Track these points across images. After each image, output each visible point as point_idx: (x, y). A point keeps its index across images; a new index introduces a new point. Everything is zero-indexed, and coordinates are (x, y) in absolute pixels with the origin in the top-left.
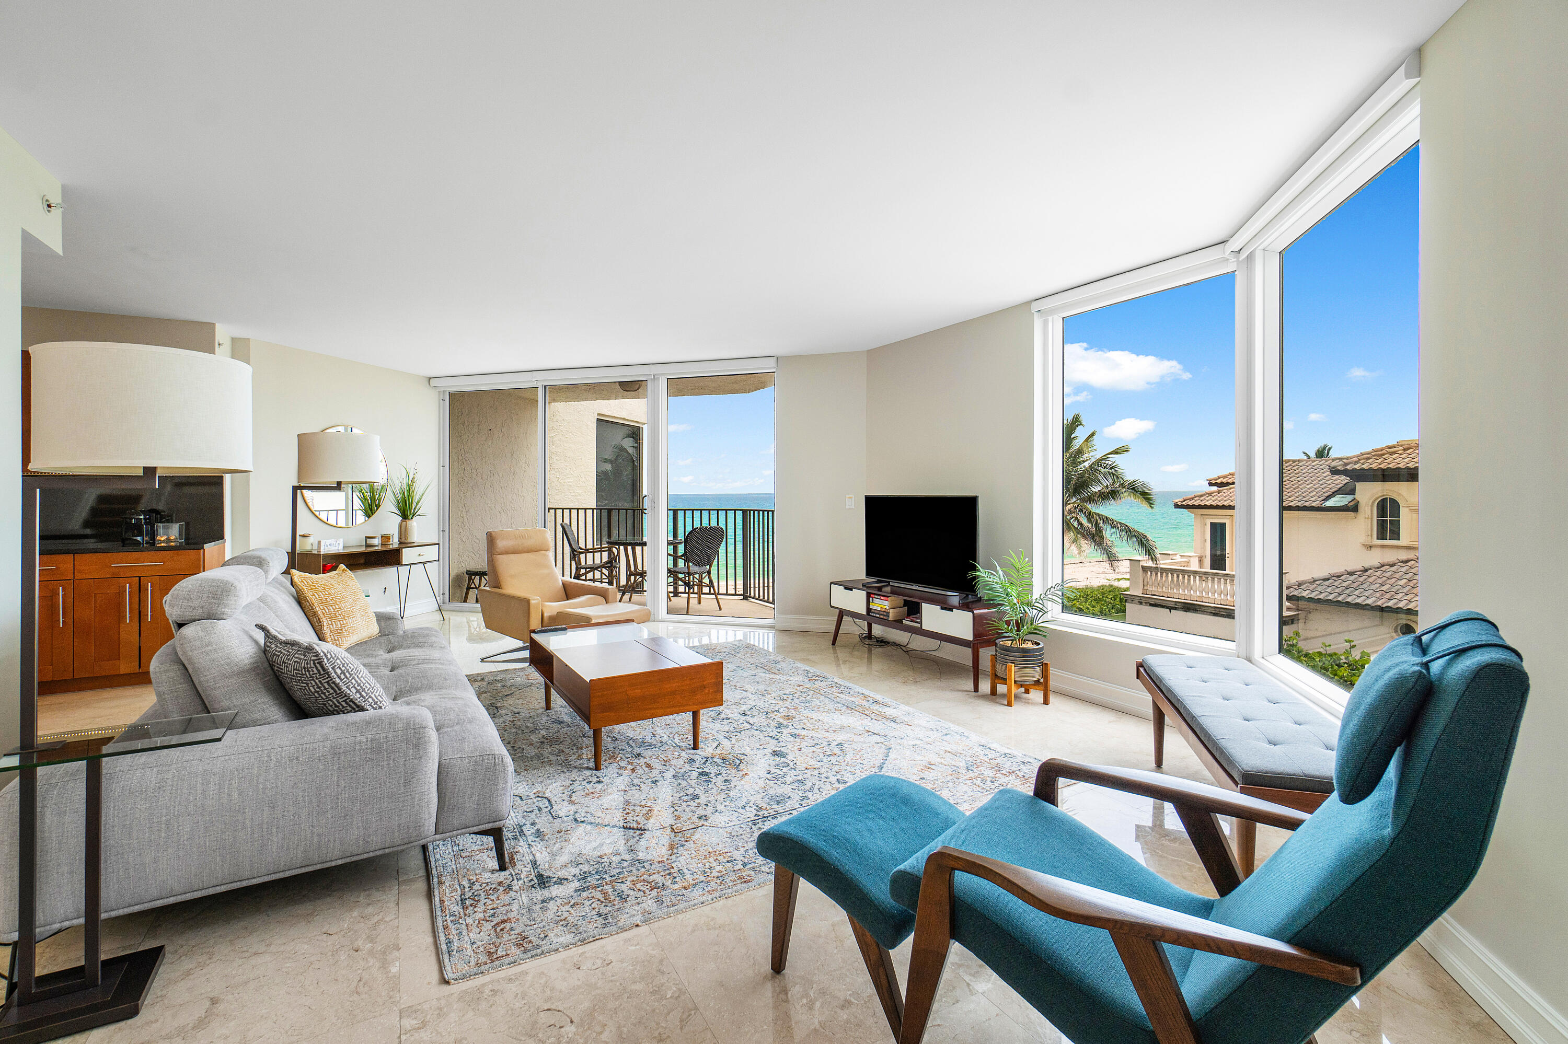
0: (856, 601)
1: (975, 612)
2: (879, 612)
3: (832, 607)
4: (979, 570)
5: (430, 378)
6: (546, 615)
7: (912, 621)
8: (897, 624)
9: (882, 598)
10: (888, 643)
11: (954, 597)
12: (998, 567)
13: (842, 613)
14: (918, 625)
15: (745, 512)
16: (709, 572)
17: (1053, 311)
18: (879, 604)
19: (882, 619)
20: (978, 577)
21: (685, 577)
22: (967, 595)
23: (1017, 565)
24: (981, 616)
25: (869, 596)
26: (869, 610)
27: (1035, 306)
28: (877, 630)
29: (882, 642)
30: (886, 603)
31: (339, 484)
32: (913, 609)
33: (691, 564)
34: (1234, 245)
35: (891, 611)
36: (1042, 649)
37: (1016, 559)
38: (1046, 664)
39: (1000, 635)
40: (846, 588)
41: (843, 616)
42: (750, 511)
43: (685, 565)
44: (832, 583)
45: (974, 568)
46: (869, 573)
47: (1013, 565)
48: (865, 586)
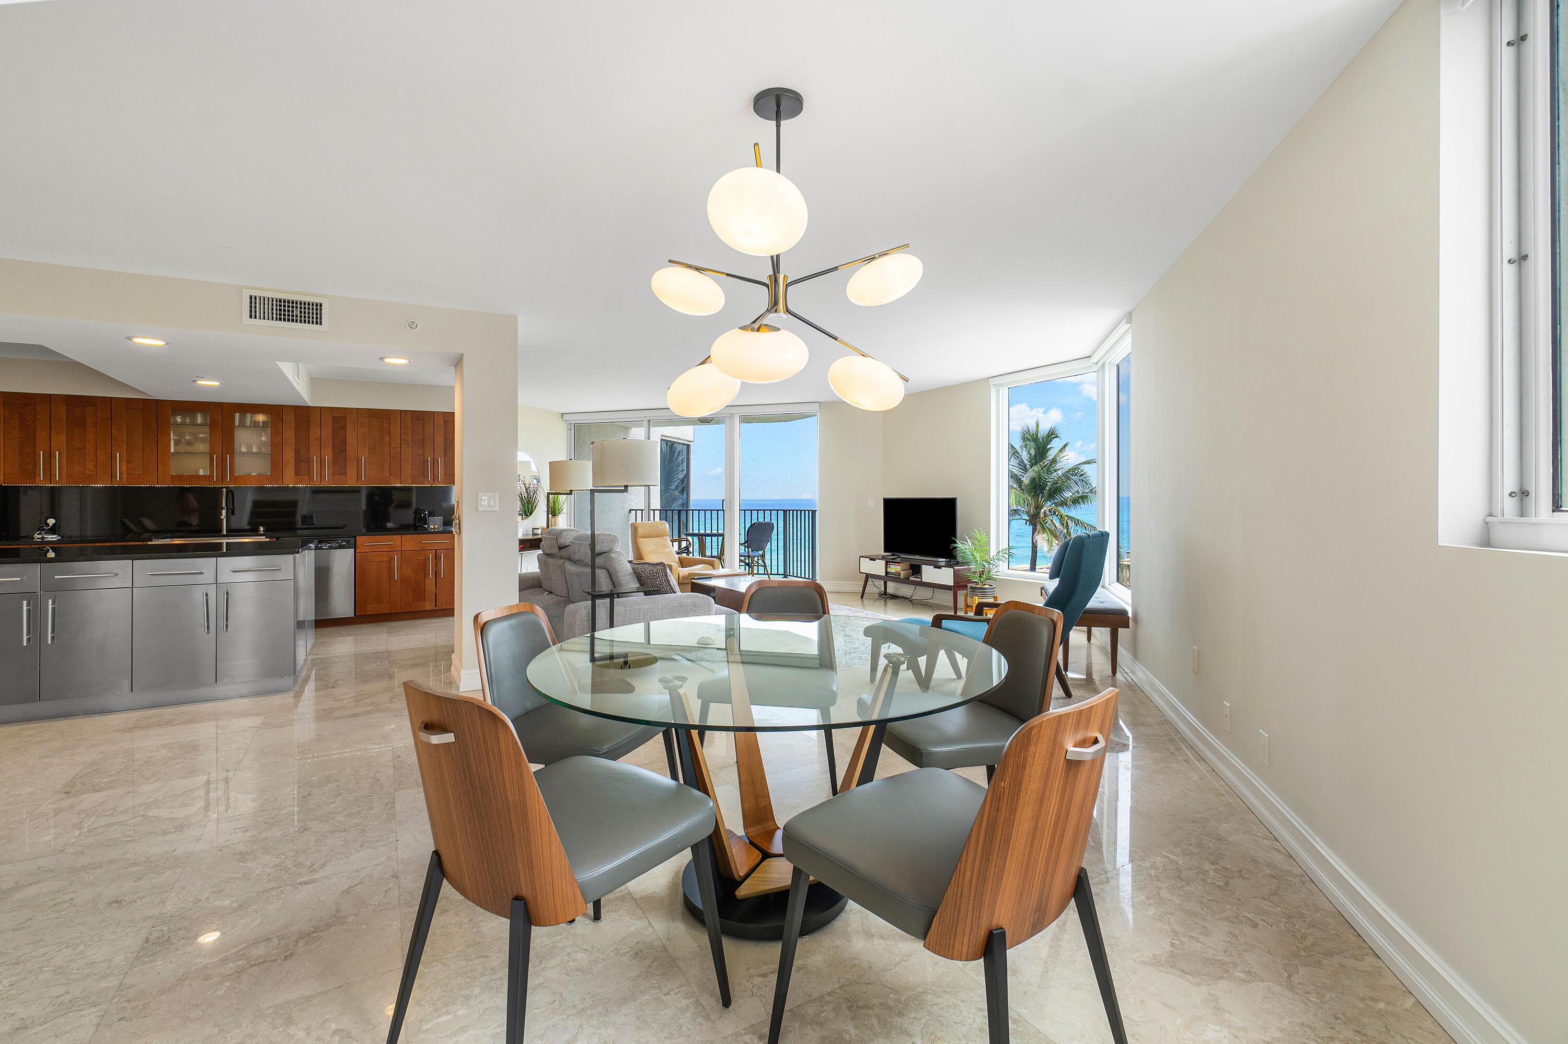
0: (878, 568)
1: (955, 568)
2: (893, 574)
3: (861, 573)
4: (958, 544)
5: (563, 414)
6: (680, 575)
7: (915, 577)
8: (906, 581)
9: (895, 564)
10: (898, 597)
11: (942, 561)
12: (968, 540)
13: (868, 576)
14: (920, 580)
15: (785, 511)
16: (763, 556)
17: (1002, 385)
18: (894, 569)
19: (896, 578)
20: (956, 547)
21: (745, 559)
22: (950, 560)
23: (979, 538)
24: (959, 570)
25: (887, 563)
26: (887, 573)
27: (991, 382)
28: (892, 587)
29: (894, 597)
30: (899, 567)
31: (571, 491)
32: (916, 570)
33: (750, 550)
34: (1094, 359)
35: (902, 572)
36: (994, 588)
37: (978, 535)
38: (997, 597)
39: (970, 581)
40: (871, 560)
41: (868, 579)
42: (789, 511)
43: (745, 551)
44: (860, 557)
45: (955, 542)
46: (886, 550)
47: (976, 538)
48: (883, 558)
